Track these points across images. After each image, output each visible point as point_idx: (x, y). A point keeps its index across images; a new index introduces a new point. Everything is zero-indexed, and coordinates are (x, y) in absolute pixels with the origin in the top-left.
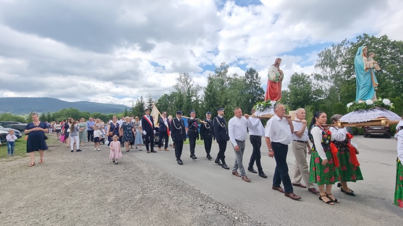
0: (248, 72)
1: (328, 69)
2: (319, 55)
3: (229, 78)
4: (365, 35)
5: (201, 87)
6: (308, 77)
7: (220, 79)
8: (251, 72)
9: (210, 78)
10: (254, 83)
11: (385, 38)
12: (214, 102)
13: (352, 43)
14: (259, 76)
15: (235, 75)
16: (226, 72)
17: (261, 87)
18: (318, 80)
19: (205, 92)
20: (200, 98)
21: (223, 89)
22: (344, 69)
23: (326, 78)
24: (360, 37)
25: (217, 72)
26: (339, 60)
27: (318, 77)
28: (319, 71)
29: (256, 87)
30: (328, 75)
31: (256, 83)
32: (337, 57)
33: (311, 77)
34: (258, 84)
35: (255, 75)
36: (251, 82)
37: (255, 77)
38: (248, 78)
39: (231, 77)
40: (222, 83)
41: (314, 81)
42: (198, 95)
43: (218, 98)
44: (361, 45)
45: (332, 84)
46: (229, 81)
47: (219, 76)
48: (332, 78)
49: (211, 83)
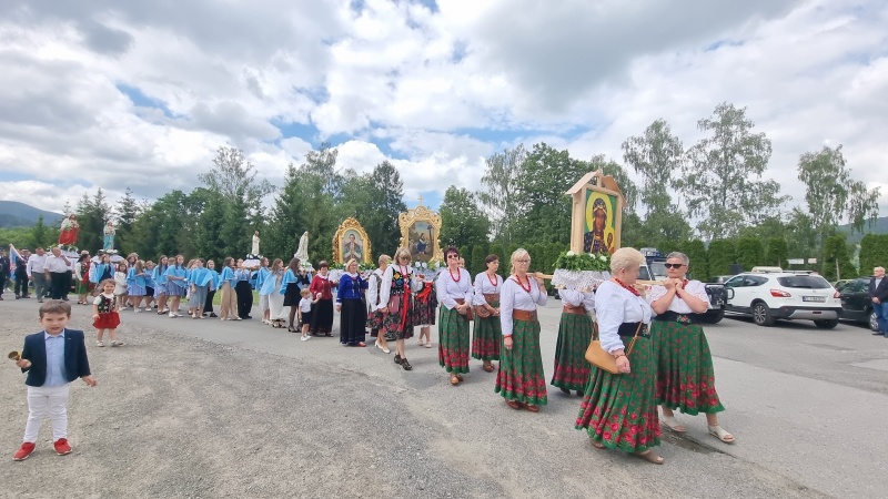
0: (379, 169)
1: (498, 188)
2: (489, 162)
3: (338, 177)
4: (544, 145)
5: (274, 187)
6: (471, 197)
7: (317, 178)
8: (386, 170)
9: (292, 172)
10: (390, 191)
11: (565, 155)
12: (297, 226)
13: (528, 154)
14: (399, 180)
15: (349, 172)
16: (332, 162)
17: (403, 200)
18: (485, 202)
19: (279, 203)
20: (266, 213)
21: (318, 201)
22: (518, 192)
23: (495, 202)
24: (537, 146)
25: (310, 160)
26: (513, 176)
27: (485, 198)
28: (486, 189)
29: (393, 201)
30: (497, 196)
31: (394, 192)
32: (509, 172)
33: (476, 197)
34: (397, 195)
35: (393, 176)
36: (385, 188)
37: (391, 181)
38: (379, 181)
39: (341, 173)
40: (318, 188)
41: (480, 205)
42: (262, 206)
43: (306, 218)
44: (538, 158)
45: (503, 213)
46: (336, 184)
47: (316, 169)
48: (503, 203)
49: (294, 184)
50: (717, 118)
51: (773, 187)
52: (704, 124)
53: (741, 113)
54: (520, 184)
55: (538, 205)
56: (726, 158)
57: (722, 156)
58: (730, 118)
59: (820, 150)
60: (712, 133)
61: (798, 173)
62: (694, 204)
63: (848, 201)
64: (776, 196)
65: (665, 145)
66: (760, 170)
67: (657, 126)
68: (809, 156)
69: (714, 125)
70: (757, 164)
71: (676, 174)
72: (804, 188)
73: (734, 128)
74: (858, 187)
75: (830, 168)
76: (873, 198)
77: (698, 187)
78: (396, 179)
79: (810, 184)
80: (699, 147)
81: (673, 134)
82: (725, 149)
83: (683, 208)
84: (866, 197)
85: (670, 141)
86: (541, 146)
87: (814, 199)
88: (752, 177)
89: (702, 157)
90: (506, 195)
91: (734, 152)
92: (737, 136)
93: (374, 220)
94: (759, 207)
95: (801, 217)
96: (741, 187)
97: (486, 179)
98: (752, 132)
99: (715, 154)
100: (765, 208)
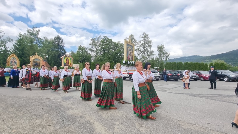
0: (56, 38)
1: (94, 47)
2: (91, 40)
3: (40, 39)
4: (106, 37)
5: (12, 40)
6: (86, 49)
7: (31, 38)
8: (58, 38)
9: (20, 35)
10: (60, 45)
11: (111, 40)
12: (23, 54)
13: (102, 39)
14: (63, 42)
15: (45, 38)
16: (38, 33)
17: (64, 48)
18: (90, 51)
19: (15, 46)
20: (9, 49)
21: (31, 46)
22: (99, 49)
23: (93, 51)
25: (29, 32)
26: (98, 44)
27: (90, 50)
28: (90, 47)
29: (61, 48)
30: (94, 49)
31: (61, 46)
32: (97, 43)
33: (87, 49)
34: (62, 46)
35: (61, 40)
36: (58, 44)
37: (60, 42)
38: (56, 41)
39: (42, 38)
40: (32, 42)
41: (89, 51)
42: (7, 46)
43: (27, 52)
44: (104, 40)
45: (95, 54)
46: (39, 41)
47: (31, 35)
48: (95, 51)
49: (21, 40)
50: (143, 36)
51: (153, 52)
52: (141, 37)
53: (147, 35)
54: (100, 47)
55: (105, 52)
56: (145, 45)
57: (144, 44)
58: (145, 36)
59: (161, 45)
60: (142, 39)
61: (157, 49)
62: (139, 54)
63: (165, 56)
64: (153, 54)
65: (133, 40)
66: (150, 48)
67: (132, 36)
68: (159, 46)
69: (143, 37)
70: (150, 47)
71: (136, 47)
72: (158, 52)
73: (146, 38)
74: (166, 53)
75: (162, 49)
76: (169, 55)
77: (140, 51)
78: (62, 42)
79: (159, 52)
80: (140, 42)
81: (135, 38)
82: (145, 43)
83: (137, 55)
84: (167, 55)
85: (134, 39)
86: (105, 37)
87: (159, 54)
88: (149, 50)
89: (140, 44)
90: (96, 49)
91: (146, 44)
92: (147, 40)
93: (54, 54)
94: (150, 56)
95: (157, 58)
96: (147, 51)
97: (91, 44)
98: (149, 40)
99: (143, 44)
100: (151, 56)
